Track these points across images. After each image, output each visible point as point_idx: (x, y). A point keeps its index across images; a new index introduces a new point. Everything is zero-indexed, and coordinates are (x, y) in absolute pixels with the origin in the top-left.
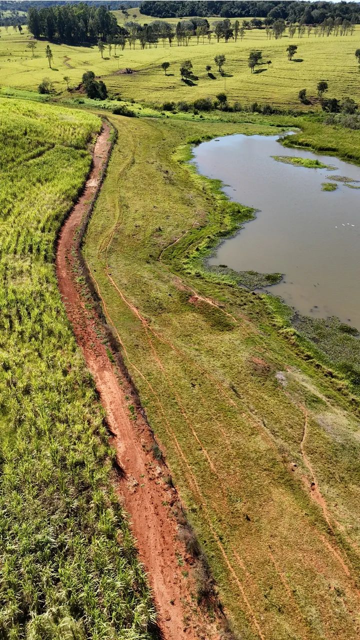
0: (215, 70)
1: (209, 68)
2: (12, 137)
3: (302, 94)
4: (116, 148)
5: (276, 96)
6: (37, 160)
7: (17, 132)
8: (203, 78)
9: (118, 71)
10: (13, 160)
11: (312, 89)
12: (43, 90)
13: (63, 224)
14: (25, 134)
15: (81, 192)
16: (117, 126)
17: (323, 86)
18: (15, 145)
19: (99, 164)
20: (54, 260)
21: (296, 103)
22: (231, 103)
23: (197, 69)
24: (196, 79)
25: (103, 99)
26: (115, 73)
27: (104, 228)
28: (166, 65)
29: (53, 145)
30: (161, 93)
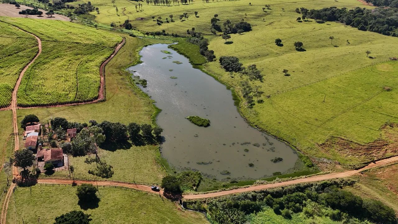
0: (169, 19)
1: (167, 19)
2: (97, 46)
3: (188, 31)
4: (123, 47)
5: (181, 31)
6: (101, 51)
7: (99, 44)
8: (165, 22)
9: (138, 18)
10: (97, 51)
11: (190, 29)
12: (112, 25)
13: (103, 63)
14: (101, 44)
15: (109, 58)
16: (127, 41)
17: (193, 29)
18: (98, 47)
19: (116, 52)
20: (100, 67)
21: (186, 33)
22: (166, 33)
23: (163, 19)
24: (162, 22)
25: (129, 29)
26: (137, 19)
27: (111, 63)
28: (153, 18)
29: (106, 47)
30: (149, 27)
